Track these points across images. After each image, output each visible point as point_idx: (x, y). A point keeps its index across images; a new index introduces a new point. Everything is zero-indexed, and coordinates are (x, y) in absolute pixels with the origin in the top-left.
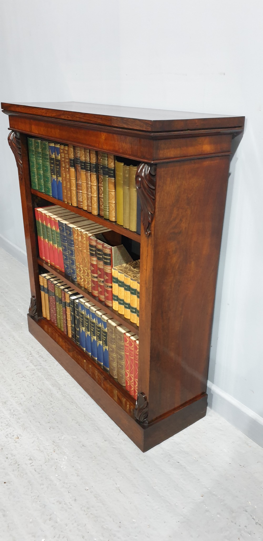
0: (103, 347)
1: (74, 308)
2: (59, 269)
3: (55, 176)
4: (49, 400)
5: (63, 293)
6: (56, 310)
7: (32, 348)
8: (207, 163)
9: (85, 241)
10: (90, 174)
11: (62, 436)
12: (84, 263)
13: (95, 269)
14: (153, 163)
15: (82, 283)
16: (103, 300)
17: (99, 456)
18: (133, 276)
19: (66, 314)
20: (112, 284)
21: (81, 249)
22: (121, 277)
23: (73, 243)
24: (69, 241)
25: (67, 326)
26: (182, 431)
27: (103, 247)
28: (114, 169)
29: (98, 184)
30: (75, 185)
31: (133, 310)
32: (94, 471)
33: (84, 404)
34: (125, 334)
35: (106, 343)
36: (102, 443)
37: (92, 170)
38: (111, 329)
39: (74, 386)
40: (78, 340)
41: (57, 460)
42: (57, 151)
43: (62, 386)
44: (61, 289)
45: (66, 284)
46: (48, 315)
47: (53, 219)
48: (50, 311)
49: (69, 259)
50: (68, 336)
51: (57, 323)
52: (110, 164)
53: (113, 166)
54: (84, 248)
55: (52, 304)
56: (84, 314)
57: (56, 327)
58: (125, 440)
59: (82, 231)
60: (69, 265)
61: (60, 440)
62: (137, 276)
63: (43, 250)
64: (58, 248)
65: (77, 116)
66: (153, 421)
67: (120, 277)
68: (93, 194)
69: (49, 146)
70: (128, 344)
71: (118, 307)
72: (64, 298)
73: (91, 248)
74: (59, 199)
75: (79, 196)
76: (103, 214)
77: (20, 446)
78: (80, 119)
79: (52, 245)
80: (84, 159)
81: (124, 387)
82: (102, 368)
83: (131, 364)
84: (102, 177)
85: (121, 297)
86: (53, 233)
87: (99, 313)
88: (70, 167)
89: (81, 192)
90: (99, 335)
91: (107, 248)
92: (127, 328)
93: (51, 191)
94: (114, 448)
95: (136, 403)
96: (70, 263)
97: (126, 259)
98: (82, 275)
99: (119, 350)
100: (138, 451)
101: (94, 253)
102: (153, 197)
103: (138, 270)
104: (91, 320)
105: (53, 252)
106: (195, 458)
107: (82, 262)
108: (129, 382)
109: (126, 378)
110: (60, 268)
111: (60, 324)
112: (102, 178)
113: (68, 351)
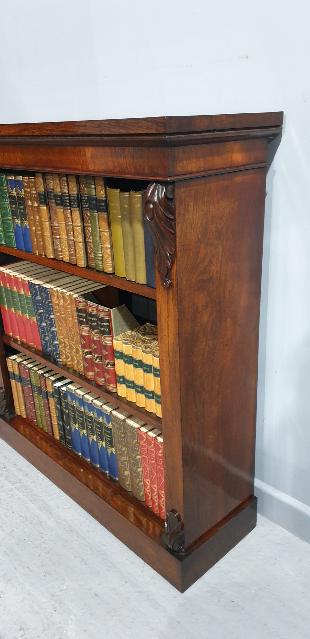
0: (108, 450)
1: (60, 399)
2: (33, 347)
3: (19, 220)
4: (38, 531)
5: (43, 380)
6: (34, 403)
7: (6, 458)
8: (239, 179)
9: (69, 305)
10: (70, 210)
11: (63, 584)
12: (71, 336)
13: (87, 342)
14: (169, 180)
15: (69, 364)
16: (102, 384)
17: (120, 607)
18: (145, 346)
19: (49, 408)
20: (114, 360)
21: (63, 316)
22: (127, 350)
23: (51, 309)
24: (46, 307)
25: (51, 424)
26: (229, 552)
27: (97, 309)
28: (106, 199)
29: (83, 223)
30: (49, 229)
31: (150, 395)
32: (117, 633)
33: (88, 532)
34: (139, 428)
35: (111, 443)
36: (122, 586)
37: (72, 204)
38: (118, 424)
39: (71, 507)
40: (70, 442)
41: (60, 623)
42: (18, 185)
43: (53, 510)
44: (39, 374)
45: (46, 367)
46: (24, 411)
47: (21, 280)
48: (26, 406)
49: (48, 332)
50: (55, 439)
51: (37, 421)
52: (100, 193)
53: (103, 195)
54: (69, 315)
55: (28, 396)
56: (75, 405)
57: (36, 427)
58: (153, 578)
59: (64, 292)
60: (47, 340)
61: (61, 590)
62: (151, 347)
63: (9, 324)
64: (31, 318)
65: (47, 128)
66: (191, 547)
67: (125, 350)
68: (77, 238)
69: (7, 180)
70: (145, 443)
71: (126, 392)
72: (45, 386)
73: (80, 314)
74: (27, 251)
75: (56, 244)
76: (94, 265)
77: (4, 610)
78: (52, 133)
79: (21, 315)
80: (60, 191)
81: (143, 503)
82: (108, 478)
83: (152, 470)
84: (88, 213)
85: (130, 377)
86: (22, 298)
87: (98, 403)
88: (40, 205)
89: (59, 238)
90: (99, 433)
91: (104, 312)
92: (141, 419)
93: (14, 242)
94: (138, 592)
95: (166, 524)
96: (49, 338)
97: (130, 324)
98: (69, 353)
99: (132, 452)
100: (174, 591)
101: (84, 320)
102: (172, 231)
103: (149, 337)
104: (87, 414)
105: (24, 325)
106: (254, 592)
107: (67, 334)
108: (150, 496)
109: (145, 490)
110: (35, 346)
111: (42, 422)
112: (89, 215)
113: (57, 459)
